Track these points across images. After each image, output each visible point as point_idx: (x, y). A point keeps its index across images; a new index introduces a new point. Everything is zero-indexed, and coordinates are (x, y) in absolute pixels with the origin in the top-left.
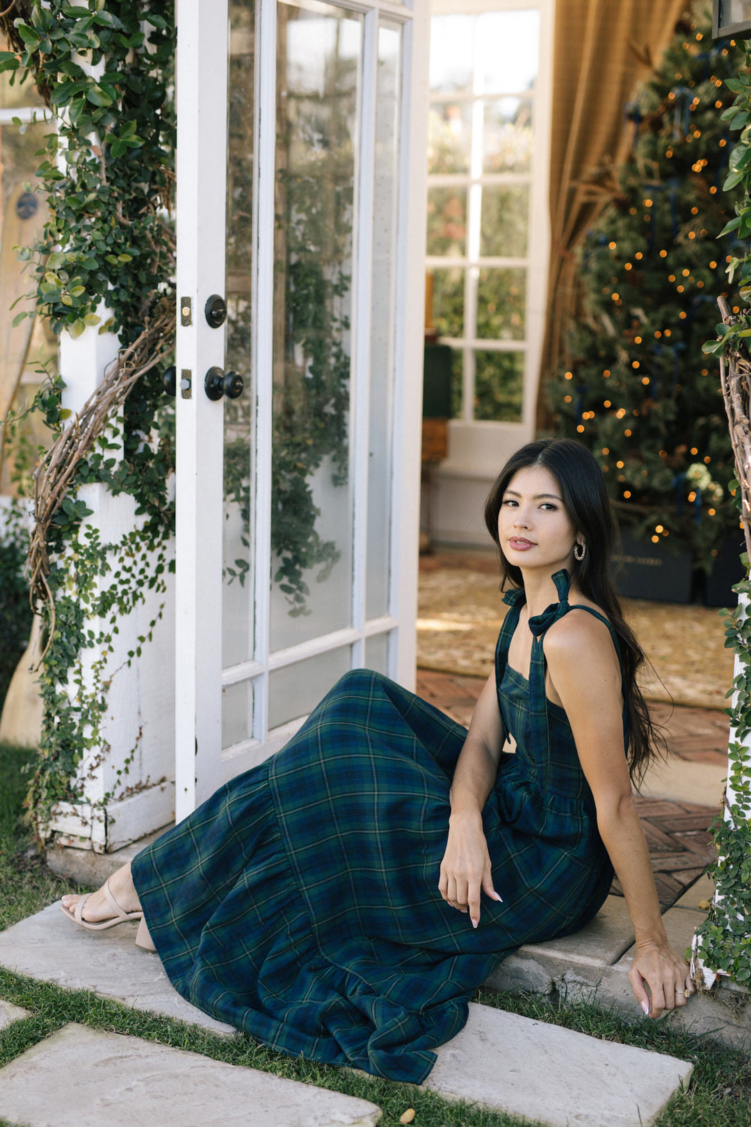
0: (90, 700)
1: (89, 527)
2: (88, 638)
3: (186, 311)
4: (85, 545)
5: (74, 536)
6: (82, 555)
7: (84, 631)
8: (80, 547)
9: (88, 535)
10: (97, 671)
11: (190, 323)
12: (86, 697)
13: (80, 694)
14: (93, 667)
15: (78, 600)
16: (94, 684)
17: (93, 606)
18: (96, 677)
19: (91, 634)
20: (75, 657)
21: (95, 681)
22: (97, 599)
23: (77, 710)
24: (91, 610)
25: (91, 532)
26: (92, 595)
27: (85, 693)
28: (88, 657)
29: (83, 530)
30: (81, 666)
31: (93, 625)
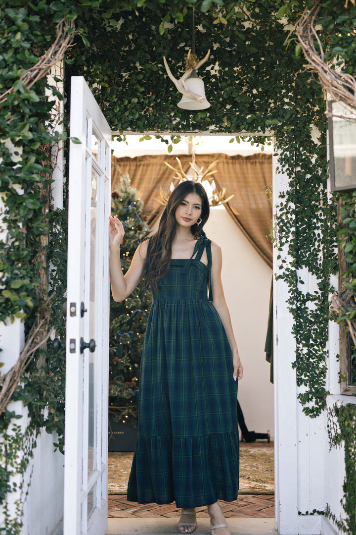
0: (13, 522)
1: (15, 425)
2: (12, 487)
3: (73, 309)
4: (12, 436)
5: (4, 431)
6: (10, 441)
7: (10, 483)
8: (9, 436)
9: (14, 430)
10: (18, 505)
11: (75, 315)
12: (11, 521)
13: (6, 520)
14: (16, 503)
15: (6, 466)
16: (16, 513)
17: (17, 468)
18: (17, 509)
19: (15, 484)
20: (4, 499)
21: (17, 511)
22: (19, 464)
23: (4, 529)
24: (15, 470)
25: (16, 427)
26: (16, 462)
27: (10, 518)
28: (11, 498)
29: (11, 427)
30: (7, 503)
31: (15, 479)
